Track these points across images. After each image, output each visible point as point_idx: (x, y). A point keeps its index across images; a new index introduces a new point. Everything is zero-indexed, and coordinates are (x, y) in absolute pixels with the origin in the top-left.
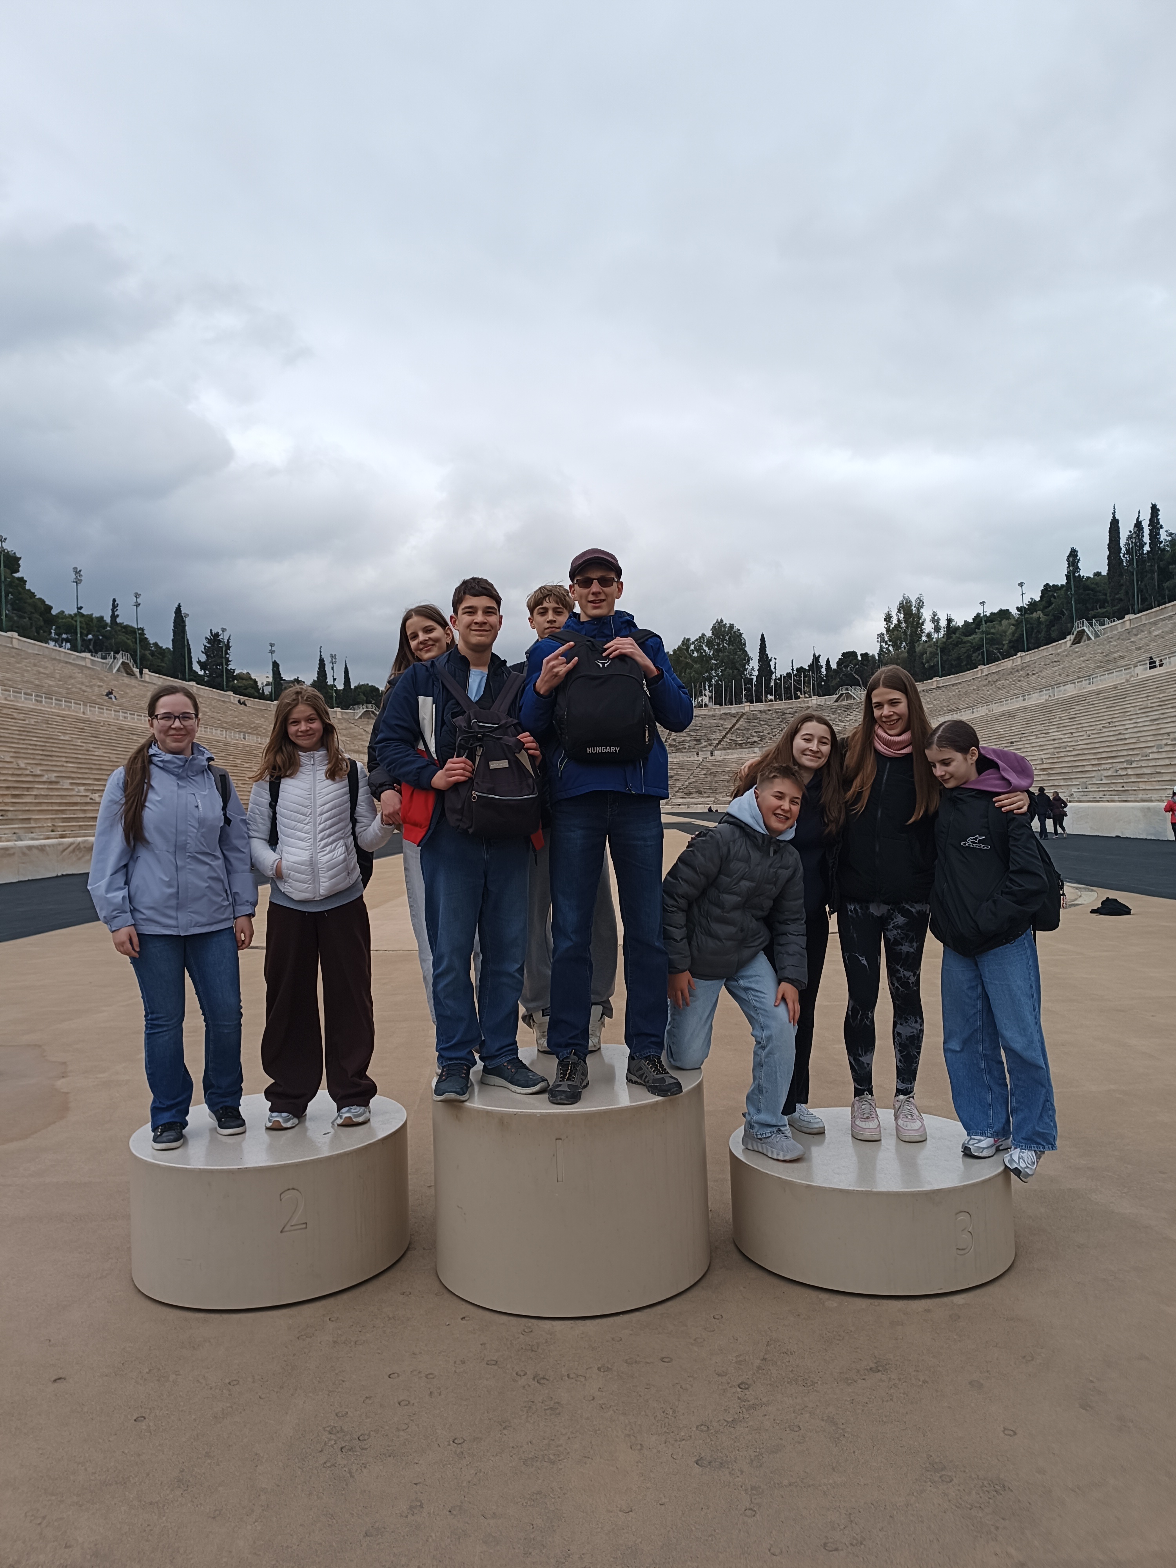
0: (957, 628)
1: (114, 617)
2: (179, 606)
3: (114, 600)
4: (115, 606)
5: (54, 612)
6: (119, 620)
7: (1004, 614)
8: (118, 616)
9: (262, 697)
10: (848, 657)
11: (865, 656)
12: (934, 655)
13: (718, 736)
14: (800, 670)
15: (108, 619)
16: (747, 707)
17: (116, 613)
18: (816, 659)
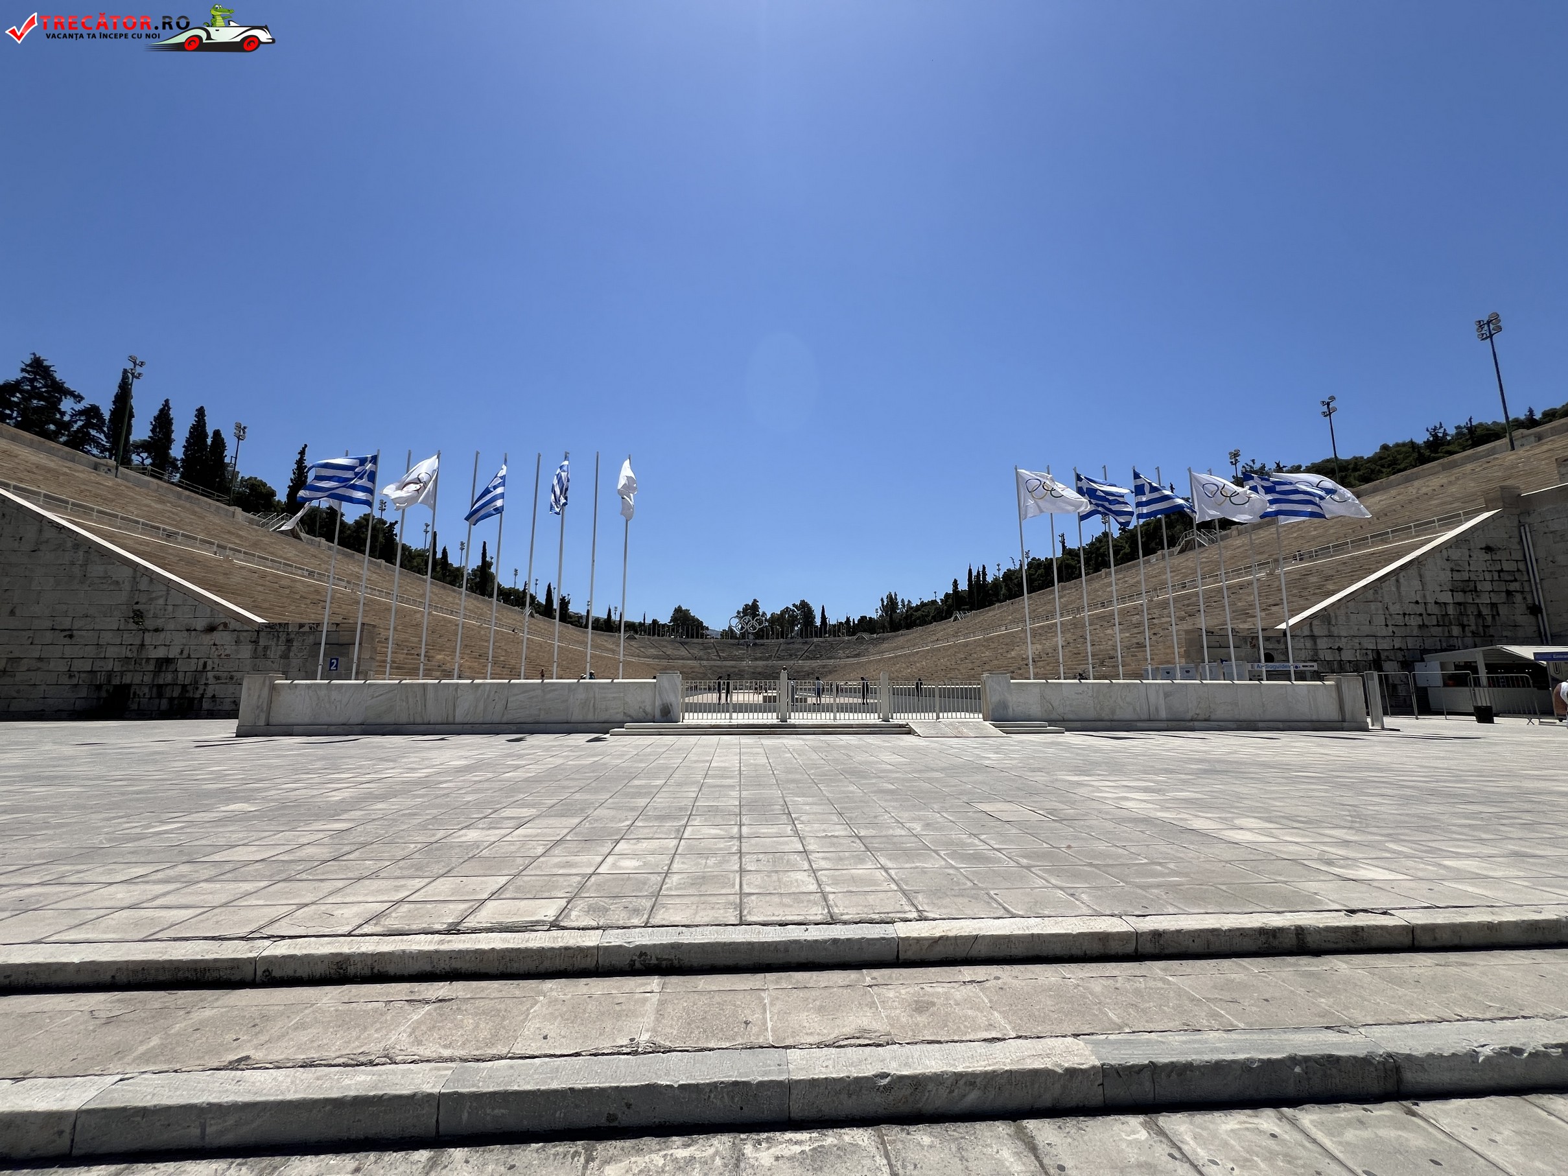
0: (912, 608)
2: (550, 587)
4: (525, 585)
5: (502, 587)
6: (527, 591)
7: (934, 602)
9: (581, 627)
10: (863, 618)
11: (870, 618)
12: (900, 620)
13: (800, 653)
14: (841, 623)
15: (522, 590)
16: (815, 640)
17: (527, 588)
18: (848, 619)
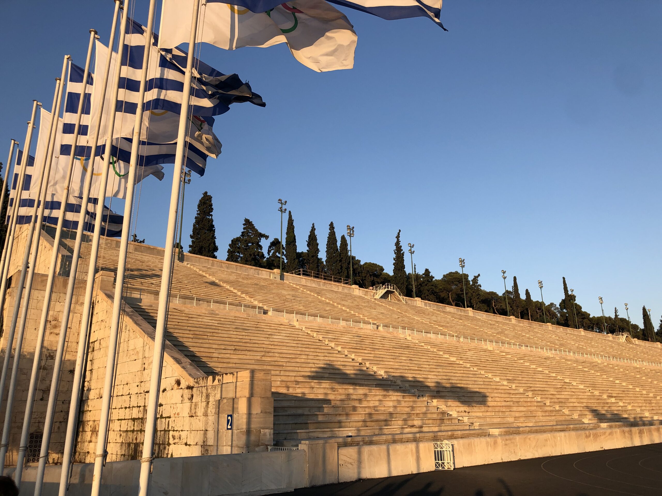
1: (616, 316)
2: (644, 306)
3: (616, 308)
4: (616, 311)
5: (591, 316)
6: (618, 317)
8: (619, 315)
15: (613, 316)
17: (617, 314)
